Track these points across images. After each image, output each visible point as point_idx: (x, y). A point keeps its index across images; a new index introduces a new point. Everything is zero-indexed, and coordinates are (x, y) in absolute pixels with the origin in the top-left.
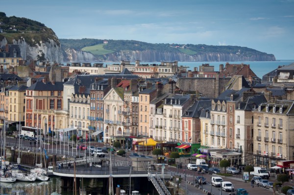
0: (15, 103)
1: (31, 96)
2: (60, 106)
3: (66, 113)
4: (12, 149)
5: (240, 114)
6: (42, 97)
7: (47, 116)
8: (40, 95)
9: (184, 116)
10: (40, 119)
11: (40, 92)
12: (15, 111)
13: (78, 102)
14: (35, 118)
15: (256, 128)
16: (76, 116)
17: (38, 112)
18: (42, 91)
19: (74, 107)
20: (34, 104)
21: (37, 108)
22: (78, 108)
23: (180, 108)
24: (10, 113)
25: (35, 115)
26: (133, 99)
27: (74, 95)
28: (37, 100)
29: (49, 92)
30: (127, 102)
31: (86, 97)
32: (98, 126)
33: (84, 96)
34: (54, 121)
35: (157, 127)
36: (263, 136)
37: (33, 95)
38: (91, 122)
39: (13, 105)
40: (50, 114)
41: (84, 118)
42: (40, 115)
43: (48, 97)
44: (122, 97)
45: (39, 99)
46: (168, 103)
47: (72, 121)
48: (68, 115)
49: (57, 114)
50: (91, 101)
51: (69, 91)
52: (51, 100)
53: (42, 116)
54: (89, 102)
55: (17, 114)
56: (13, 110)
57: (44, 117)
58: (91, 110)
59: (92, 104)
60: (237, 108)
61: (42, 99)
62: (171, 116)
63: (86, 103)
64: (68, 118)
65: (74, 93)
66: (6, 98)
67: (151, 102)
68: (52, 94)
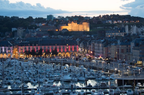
0: (113, 50)
1: (119, 48)
2: (130, 52)
3: (131, 54)
4: (106, 68)
6: (123, 47)
7: (125, 55)
8: (122, 47)
10: (122, 56)
11: (122, 46)
12: (113, 54)
13: (135, 49)
14: (120, 56)
16: (135, 55)
17: (121, 54)
18: (123, 45)
19: (134, 51)
20: (120, 50)
21: (121, 52)
22: (135, 52)
24: (112, 54)
25: (120, 55)
27: (134, 47)
28: (121, 49)
29: (126, 46)
31: (138, 47)
32: (143, 59)
33: (137, 47)
34: (127, 57)
37: (120, 47)
38: (140, 57)
39: (113, 51)
40: (125, 54)
41: (138, 56)
42: (122, 55)
43: (125, 48)
45: (122, 48)
47: (134, 57)
48: (132, 55)
49: (128, 54)
50: (140, 49)
51: (132, 45)
52: (127, 49)
53: (123, 55)
54: (139, 49)
55: (114, 54)
56: (113, 53)
57: (124, 56)
58: (140, 53)
59: (140, 50)
61: (123, 48)
64: (132, 56)
65: (134, 46)
66: (110, 48)
68: (127, 46)
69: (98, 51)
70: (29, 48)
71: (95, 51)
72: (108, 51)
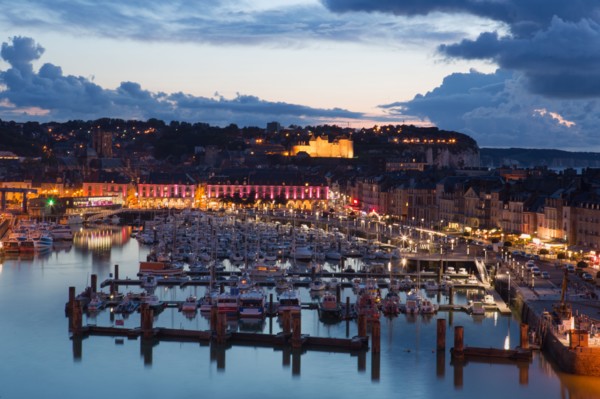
0: (400, 199)
1: (412, 194)
2: (435, 203)
3: (437, 207)
4: (385, 235)
5: (567, 209)
6: (421, 194)
7: (423, 211)
8: (419, 192)
9: (525, 210)
10: (418, 212)
11: (419, 190)
13: (446, 199)
14: (415, 212)
15: (579, 222)
16: (444, 211)
17: (417, 207)
18: (421, 189)
19: (443, 202)
20: (414, 200)
21: (416, 204)
22: (446, 204)
23: (521, 204)
24: (397, 207)
25: (415, 209)
26: (488, 197)
27: (443, 193)
28: (416, 197)
29: (427, 191)
30: (482, 199)
31: (452, 194)
32: (460, 219)
33: (450, 194)
34: (428, 214)
35: (504, 220)
36: (584, 229)
37: (414, 192)
38: (455, 215)
39: (399, 201)
40: (425, 208)
41: (450, 212)
42: (418, 209)
43: (425, 194)
44: (478, 194)
45: (418, 196)
46: (513, 200)
47: (441, 215)
48: (439, 209)
49: (430, 208)
50: (455, 198)
51: (440, 188)
52: (428, 197)
53: (420, 210)
55: (402, 208)
56: (399, 205)
58: (455, 205)
59: (456, 200)
60: (564, 205)
61: (420, 196)
62: (514, 211)
63: (452, 199)
64: (439, 211)
65: (443, 191)
66: (394, 194)
67: (500, 199)
68: (429, 192)
69: (369, 199)
70: (229, 189)
71: (364, 199)
72: (389, 201)
